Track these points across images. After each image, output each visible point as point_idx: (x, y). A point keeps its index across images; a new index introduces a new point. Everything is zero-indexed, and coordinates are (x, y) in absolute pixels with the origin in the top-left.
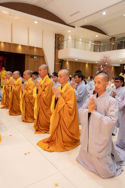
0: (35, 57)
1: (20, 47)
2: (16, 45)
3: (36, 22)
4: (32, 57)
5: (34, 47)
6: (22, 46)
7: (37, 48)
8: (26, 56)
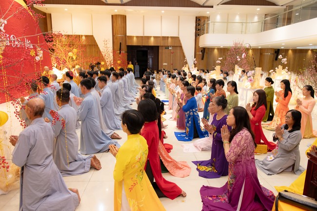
0: (170, 48)
1: (152, 39)
2: (149, 38)
3: (163, 12)
4: (167, 47)
5: (168, 37)
6: (155, 37)
7: (171, 37)
8: (160, 48)
